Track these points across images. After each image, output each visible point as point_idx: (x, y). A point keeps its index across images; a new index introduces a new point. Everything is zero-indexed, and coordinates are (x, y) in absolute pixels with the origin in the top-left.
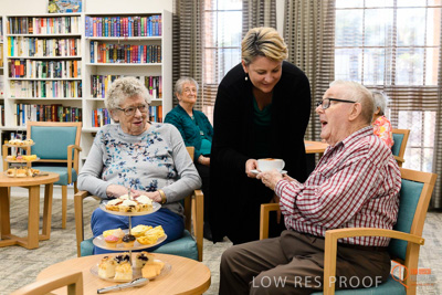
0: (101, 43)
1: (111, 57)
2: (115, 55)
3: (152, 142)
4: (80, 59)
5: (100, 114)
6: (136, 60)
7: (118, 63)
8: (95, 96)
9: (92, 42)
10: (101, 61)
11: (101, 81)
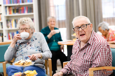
0: (9, 7)
1: (14, 12)
2: (15, 11)
3: (33, 40)
4: (1, 14)
5: (11, 35)
6: (24, 12)
7: (17, 14)
8: (8, 28)
9: (6, 7)
10: (10, 13)
11: (10, 22)
